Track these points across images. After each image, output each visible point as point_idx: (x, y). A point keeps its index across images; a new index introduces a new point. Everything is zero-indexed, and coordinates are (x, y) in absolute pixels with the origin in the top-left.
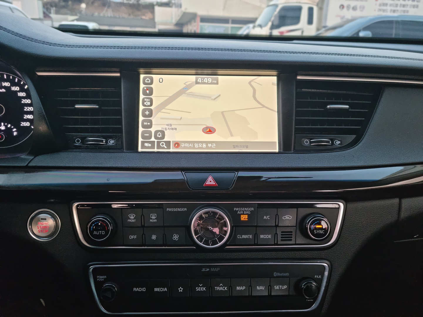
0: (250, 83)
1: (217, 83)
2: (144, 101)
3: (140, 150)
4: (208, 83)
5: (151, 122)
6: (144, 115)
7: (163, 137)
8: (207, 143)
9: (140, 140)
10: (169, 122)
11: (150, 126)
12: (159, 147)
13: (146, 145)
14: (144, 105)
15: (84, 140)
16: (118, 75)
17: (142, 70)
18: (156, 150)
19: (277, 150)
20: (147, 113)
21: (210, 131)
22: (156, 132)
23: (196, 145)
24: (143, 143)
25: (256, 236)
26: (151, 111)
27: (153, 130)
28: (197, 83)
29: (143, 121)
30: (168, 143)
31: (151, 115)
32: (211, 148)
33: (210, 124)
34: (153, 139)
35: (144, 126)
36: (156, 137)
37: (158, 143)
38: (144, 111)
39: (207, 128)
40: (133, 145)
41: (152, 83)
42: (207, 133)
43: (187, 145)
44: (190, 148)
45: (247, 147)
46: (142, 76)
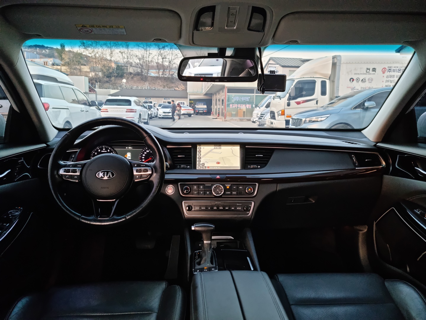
0: (231, 149)
1: (221, 149)
2: (198, 154)
3: (197, 169)
4: (218, 149)
5: (200, 160)
6: (198, 159)
7: (204, 165)
8: (218, 167)
9: (197, 166)
10: (206, 161)
11: (200, 162)
12: (203, 168)
13: (199, 167)
14: (198, 156)
15: (180, 166)
16: (191, 147)
17: (198, 145)
18: (202, 169)
19: (239, 169)
20: (199, 158)
21: (218, 163)
22: (202, 164)
23: (214, 168)
24: (198, 167)
25: (231, 193)
26: (200, 157)
27: (201, 163)
28: (215, 149)
29: (198, 160)
30: (206, 167)
31: (200, 158)
32: (219, 168)
33: (219, 161)
34: (201, 166)
35: (198, 162)
36: (202, 165)
37: (203, 167)
38: (198, 157)
39: (218, 162)
40: (195, 167)
41: (201, 149)
42: (218, 164)
43: (211, 167)
44: (212, 168)
45: (230, 168)
46: (198, 147)
